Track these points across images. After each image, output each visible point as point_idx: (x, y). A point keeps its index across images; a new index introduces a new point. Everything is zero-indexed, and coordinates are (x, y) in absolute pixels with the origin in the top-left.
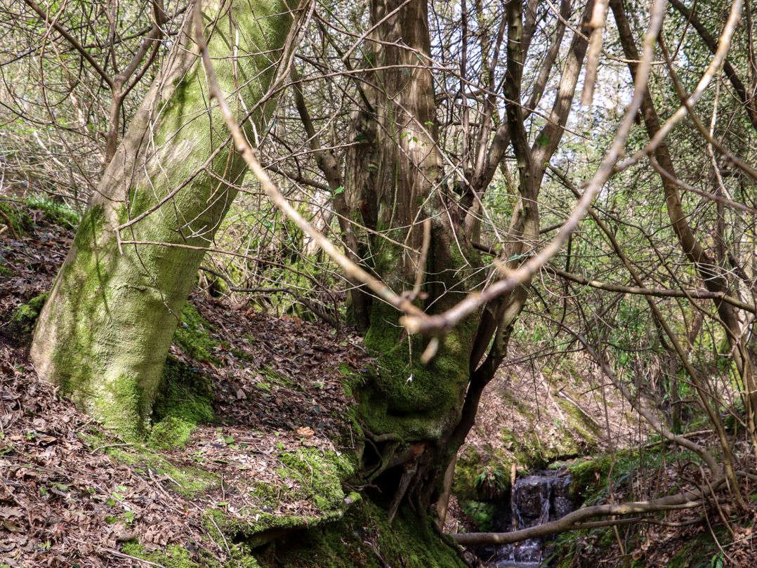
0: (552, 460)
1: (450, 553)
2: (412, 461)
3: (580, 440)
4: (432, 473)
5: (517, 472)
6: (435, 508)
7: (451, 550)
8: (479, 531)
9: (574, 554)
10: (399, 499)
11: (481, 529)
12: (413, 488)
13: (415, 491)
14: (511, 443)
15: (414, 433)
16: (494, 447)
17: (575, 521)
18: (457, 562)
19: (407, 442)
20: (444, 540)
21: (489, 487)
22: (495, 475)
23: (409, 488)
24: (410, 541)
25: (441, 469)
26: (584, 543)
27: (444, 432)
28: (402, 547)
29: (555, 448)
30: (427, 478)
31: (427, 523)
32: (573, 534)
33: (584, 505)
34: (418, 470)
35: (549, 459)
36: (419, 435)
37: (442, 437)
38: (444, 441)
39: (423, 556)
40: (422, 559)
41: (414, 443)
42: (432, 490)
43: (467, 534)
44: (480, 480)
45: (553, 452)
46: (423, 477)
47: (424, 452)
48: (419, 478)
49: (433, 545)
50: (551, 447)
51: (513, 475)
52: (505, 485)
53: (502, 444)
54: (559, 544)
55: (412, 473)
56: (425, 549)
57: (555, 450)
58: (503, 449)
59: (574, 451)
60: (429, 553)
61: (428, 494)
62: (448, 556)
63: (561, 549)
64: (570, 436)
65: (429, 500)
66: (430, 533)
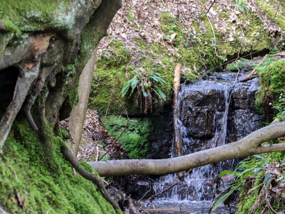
0: (231, 58)
1: (86, 187)
2: (31, 59)
3: (273, 29)
4: (61, 77)
5: (182, 75)
6: (65, 127)
7: (88, 183)
8: (128, 158)
9: (261, 188)
10: (13, 113)
11: (130, 155)
12: (34, 98)
13: (36, 103)
14: (173, 36)
15: (34, 20)
16: (150, 40)
17: (263, 141)
18: (96, 199)
19: (24, 32)
20: (78, 170)
21: (143, 98)
22: (152, 80)
23: (28, 97)
24: (30, 172)
25: (74, 71)
26: (276, 172)
27: (79, 20)
28: (18, 180)
29: (237, 41)
30: (53, 84)
31: (55, 147)
32: (259, 159)
33: (276, 120)
34: (40, 72)
35: (228, 56)
36: (41, 22)
37: (75, 25)
38: (78, 31)
39: (48, 193)
40: (47, 197)
41: (34, 34)
42: (61, 101)
43: (112, 162)
44: (130, 88)
45: (234, 47)
46: (48, 82)
47: (49, 48)
48: (42, 84)
49: (63, 176)
50: (231, 39)
51: (177, 80)
52: (166, 94)
53: (161, 36)
54: (240, 174)
55: (33, 76)
56: (52, 183)
57: (236, 43)
58: (163, 44)
59: (263, 45)
60: (56, 188)
61: (55, 106)
62: (84, 192)
63: (243, 181)
64: (259, 22)
65: (57, 114)
66: (59, 161)
